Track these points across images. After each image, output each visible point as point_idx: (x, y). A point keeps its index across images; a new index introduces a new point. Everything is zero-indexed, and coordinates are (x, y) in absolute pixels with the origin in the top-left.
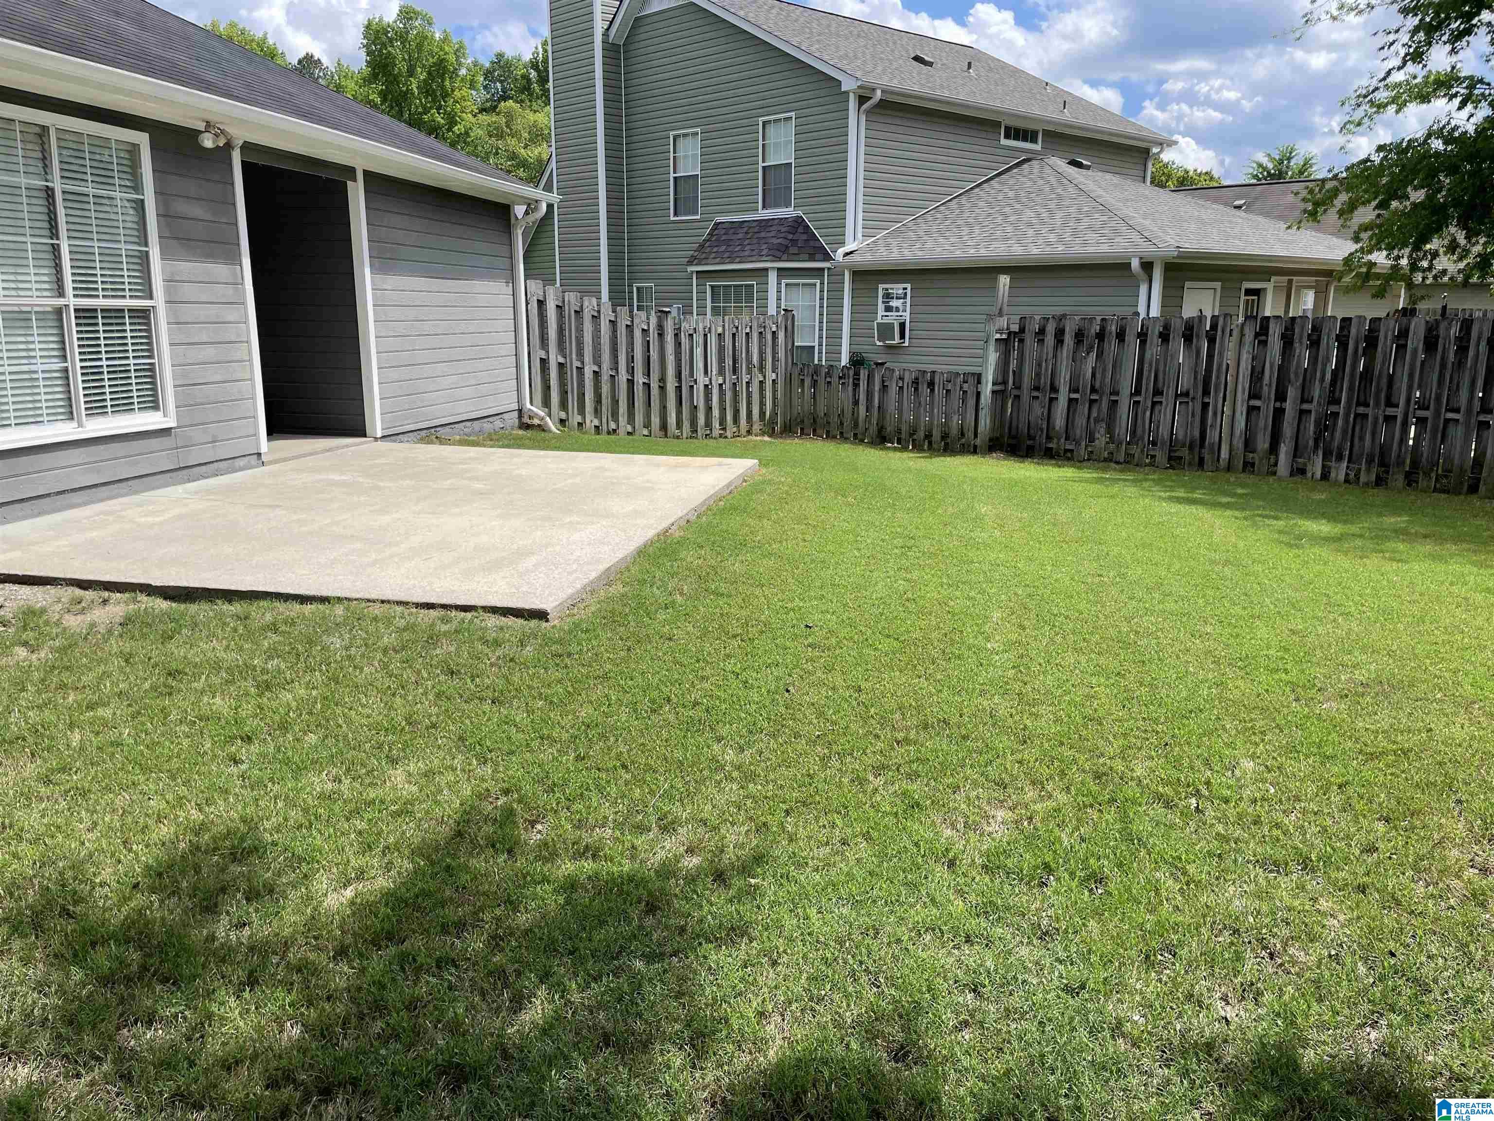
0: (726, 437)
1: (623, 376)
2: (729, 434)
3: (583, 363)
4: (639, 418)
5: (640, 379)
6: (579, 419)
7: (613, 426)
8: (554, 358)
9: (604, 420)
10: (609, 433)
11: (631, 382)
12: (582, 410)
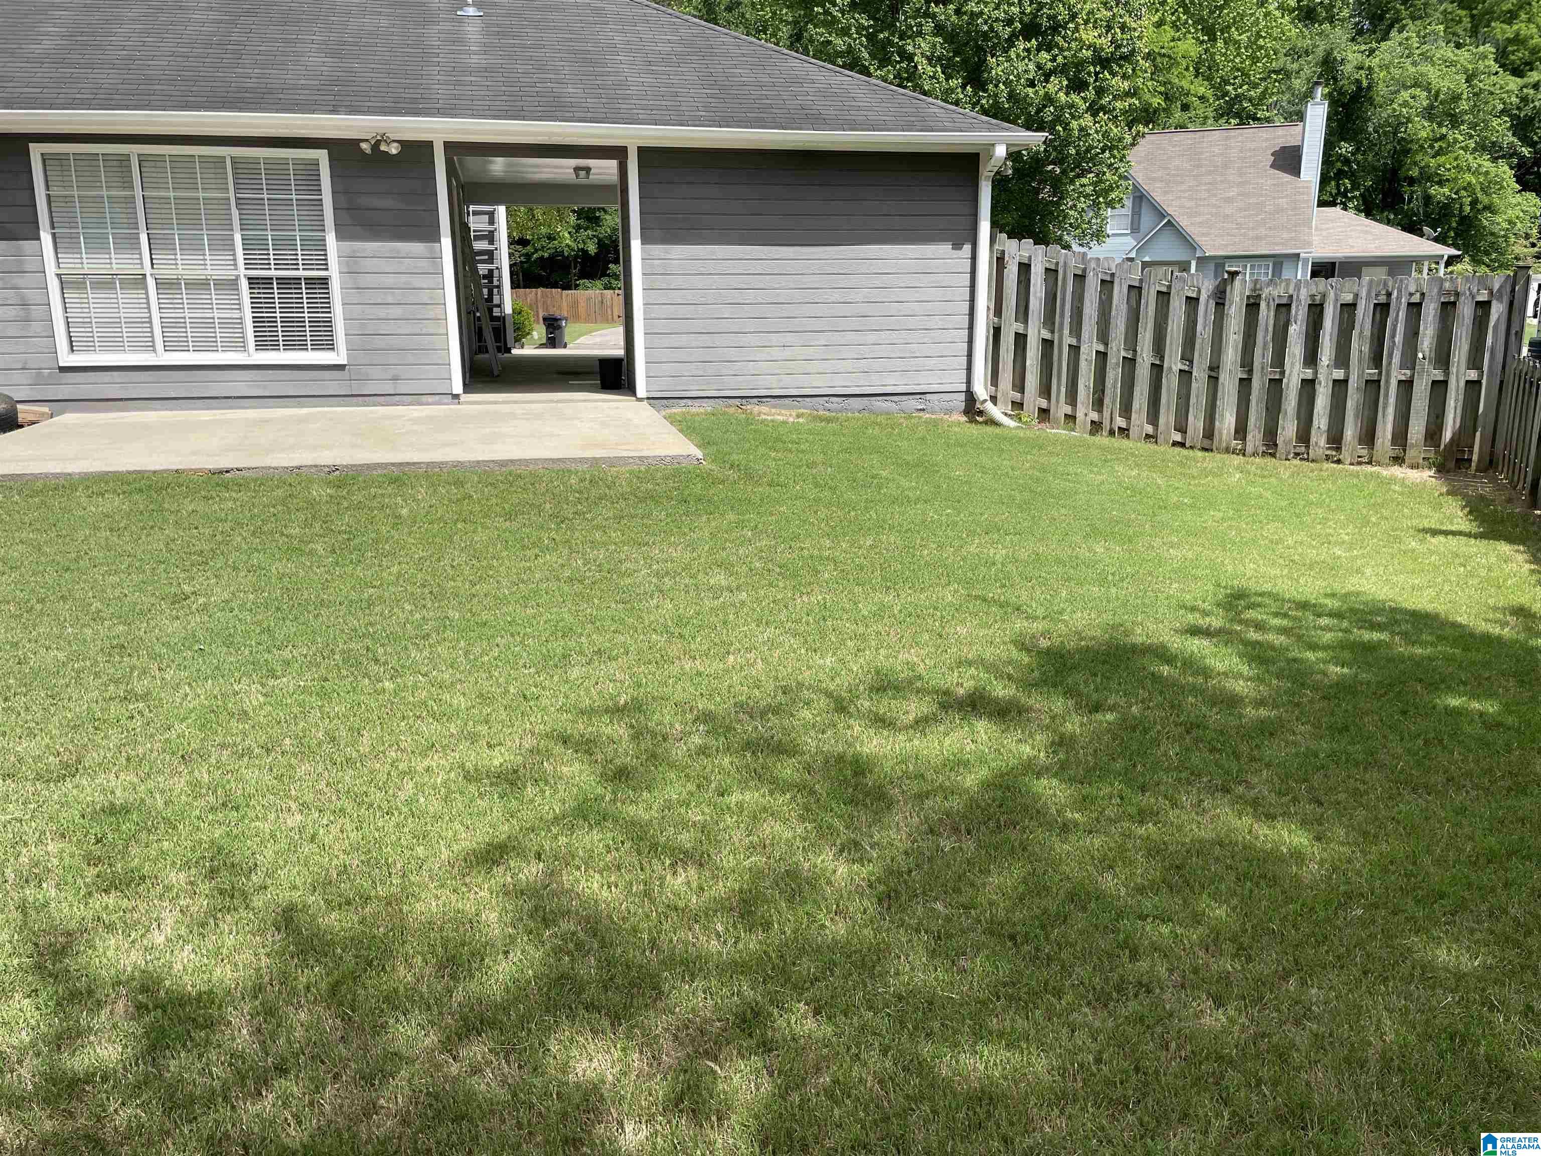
0: (1339, 462)
1: (1145, 357)
2: (1345, 455)
3: (1079, 340)
4: (1167, 417)
5: (1174, 363)
6: (1068, 410)
7: (1120, 422)
8: (1035, 333)
9: (1106, 414)
10: (1112, 433)
11: (1157, 369)
12: (1072, 398)
